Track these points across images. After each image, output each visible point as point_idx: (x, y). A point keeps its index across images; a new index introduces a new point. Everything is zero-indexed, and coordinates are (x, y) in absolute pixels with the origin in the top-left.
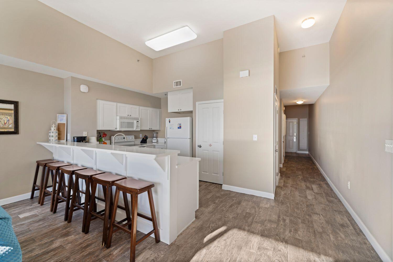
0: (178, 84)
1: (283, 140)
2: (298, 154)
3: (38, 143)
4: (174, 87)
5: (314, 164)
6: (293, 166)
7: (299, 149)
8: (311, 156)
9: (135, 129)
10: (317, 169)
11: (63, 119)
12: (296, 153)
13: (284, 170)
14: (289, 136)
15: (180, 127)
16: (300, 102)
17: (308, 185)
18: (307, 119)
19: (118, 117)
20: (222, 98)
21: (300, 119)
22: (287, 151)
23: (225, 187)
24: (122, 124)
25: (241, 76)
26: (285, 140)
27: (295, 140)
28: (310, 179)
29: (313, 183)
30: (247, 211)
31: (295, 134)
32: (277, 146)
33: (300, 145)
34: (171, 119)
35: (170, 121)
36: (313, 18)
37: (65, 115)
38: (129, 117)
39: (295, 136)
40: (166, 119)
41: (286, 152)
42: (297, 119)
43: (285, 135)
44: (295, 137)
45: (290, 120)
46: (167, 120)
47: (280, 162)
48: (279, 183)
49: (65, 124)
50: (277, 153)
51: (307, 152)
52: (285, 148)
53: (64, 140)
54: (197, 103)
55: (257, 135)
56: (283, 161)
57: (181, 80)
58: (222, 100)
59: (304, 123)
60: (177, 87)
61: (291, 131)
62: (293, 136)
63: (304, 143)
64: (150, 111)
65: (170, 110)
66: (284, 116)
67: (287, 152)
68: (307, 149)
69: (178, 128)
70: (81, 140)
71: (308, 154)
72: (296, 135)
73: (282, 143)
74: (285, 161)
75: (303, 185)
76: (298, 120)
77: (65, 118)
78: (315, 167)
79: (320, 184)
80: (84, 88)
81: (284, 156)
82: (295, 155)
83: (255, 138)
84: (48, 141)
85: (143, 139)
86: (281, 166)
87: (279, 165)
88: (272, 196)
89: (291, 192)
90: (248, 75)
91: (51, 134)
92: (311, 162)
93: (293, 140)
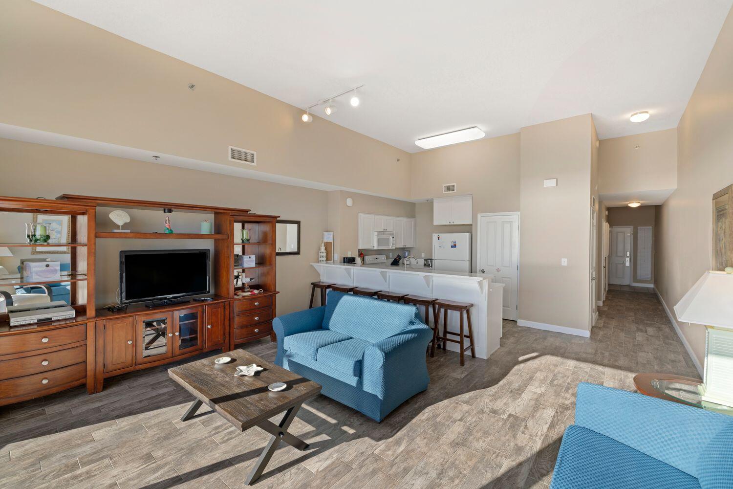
0: (450, 188)
1: (603, 264)
2: (634, 288)
3: (311, 264)
4: (444, 192)
5: (659, 302)
6: (622, 304)
7: (635, 279)
8: (657, 291)
9: (390, 247)
10: (664, 310)
11: (329, 237)
12: (629, 286)
13: (606, 309)
14: (617, 256)
15: (454, 246)
16: (634, 205)
17: (641, 327)
18: (651, 227)
19: (376, 233)
20: (518, 210)
21: (639, 228)
22: (611, 283)
23: (521, 323)
24: (380, 241)
25: (545, 186)
26: (609, 263)
27: (628, 264)
28: (645, 321)
29: (650, 325)
30: (557, 345)
31: (628, 253)
32: (594, 273)
33: (638, 272)
34: (441, 235)
35: (439, 238)
36: (647, 112)
37: (332, 233)
38: (385, 232)
39: (628, 257)
40: (434, 234)
41: (609, 284)
42: (632, 227)
43: (609, 256)
44: (628, 259)
45: (618, 229)
46: (435, 236)
47: (598, 298)
48: (597, 323)
49: (331, 243)
50: (594, 281)
51: (652, 286)
52: (609, 277)
53: (331, 260)
54: (479, 215)
55: (566, 259)
56: (603, 298)
57: (455, 184)
58: (519, 213)
59: (646, 234)
60: (449, 192)
61: (620, 247)
62: (624, 256)
63: (646, 269)
64: (404, 221)
65: (436, 222)
66: (606, 226)
67: (612, 285)
68: (651, 279)
69: (452, 247)
70: (350, 261)
71: (653, 288)
72: (630, 254)
73: (603, 268)
74: (607, 297)
75: (634, 327)
76: (634, 228)
77: (332, 236)
78: (660, 307)
79: (659, 328)
80: (349, 202)
81: (607, 289)
82: (627, 289)
83: (564, 262)
84: (319, 261)
85: (395, 259)
86: (601, 304)
87: (596, 302)
88: (587, 334)
89: (613, 333)
90: (555, 185)
91: (322, 254)
92: (656, 301)
93: (624, 264)
